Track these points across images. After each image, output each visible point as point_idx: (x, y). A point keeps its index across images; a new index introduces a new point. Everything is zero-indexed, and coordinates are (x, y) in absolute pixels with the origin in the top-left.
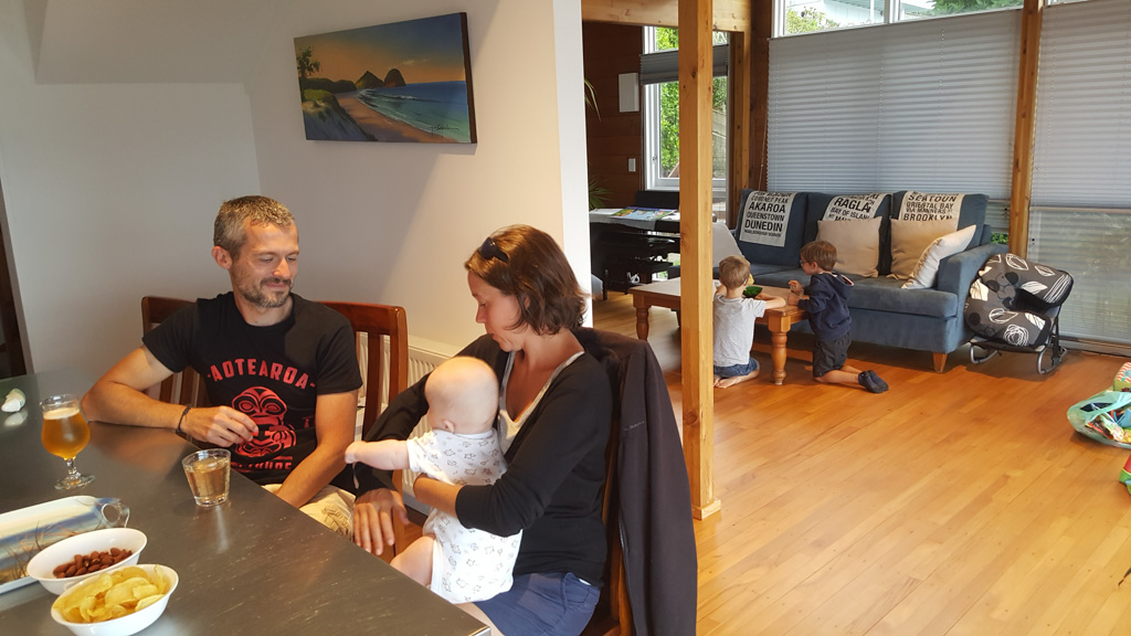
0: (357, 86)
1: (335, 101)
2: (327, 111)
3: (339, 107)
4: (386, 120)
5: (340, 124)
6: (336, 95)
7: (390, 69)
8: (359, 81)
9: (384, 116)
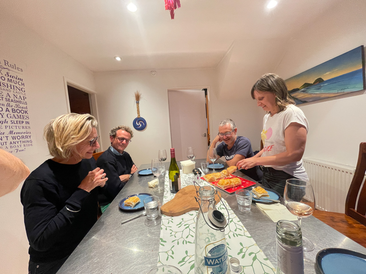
0: (300, 89)
4: (312, 95)
7: (316, 79)
9: (312, 94)
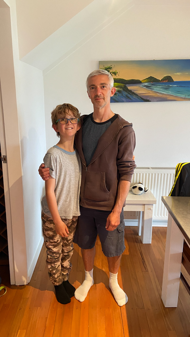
0: (142, 82)
1: (125, 87)
2: (118, 91)
3: (129, 90)
5: (127, 96)
6: (127, 85)
7: (165, 76)
8: (144, 80)
9: (158, 93)
